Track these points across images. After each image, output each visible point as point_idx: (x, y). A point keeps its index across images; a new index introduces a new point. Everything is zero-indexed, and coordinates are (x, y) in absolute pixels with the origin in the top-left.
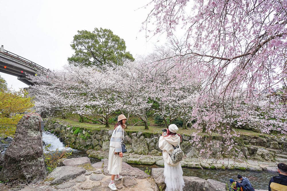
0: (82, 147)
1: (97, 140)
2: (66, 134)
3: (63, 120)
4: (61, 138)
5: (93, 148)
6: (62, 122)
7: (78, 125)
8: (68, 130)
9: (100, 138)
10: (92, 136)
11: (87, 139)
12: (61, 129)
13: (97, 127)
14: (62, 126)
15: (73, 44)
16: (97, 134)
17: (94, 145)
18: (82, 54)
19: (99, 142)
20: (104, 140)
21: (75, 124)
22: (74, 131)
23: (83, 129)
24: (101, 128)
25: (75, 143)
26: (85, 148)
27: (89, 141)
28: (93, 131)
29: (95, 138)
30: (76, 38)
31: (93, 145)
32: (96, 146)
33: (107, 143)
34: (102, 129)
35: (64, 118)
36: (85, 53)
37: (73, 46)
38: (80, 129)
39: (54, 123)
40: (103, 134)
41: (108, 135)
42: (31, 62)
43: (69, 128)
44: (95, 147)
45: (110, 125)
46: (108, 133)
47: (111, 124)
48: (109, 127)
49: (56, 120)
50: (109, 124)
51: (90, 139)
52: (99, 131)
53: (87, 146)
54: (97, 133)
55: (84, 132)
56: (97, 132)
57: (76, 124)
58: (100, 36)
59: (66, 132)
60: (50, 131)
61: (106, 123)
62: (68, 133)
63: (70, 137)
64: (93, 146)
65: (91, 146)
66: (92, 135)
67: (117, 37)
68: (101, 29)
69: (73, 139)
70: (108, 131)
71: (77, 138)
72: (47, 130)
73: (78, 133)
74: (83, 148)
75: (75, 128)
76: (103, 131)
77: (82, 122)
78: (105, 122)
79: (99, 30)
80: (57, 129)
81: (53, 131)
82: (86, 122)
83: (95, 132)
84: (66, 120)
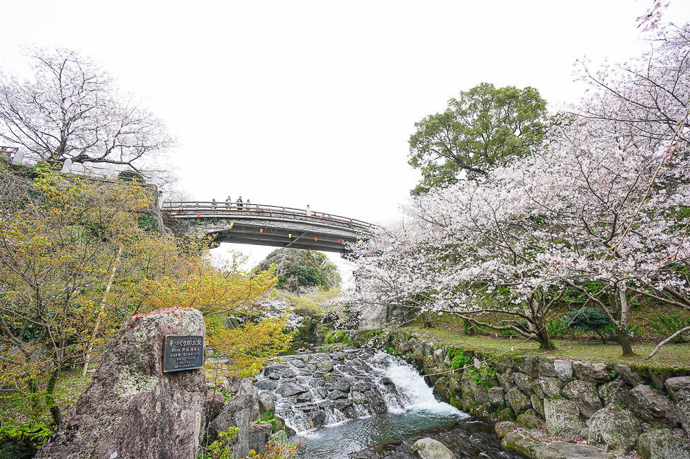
0: (482, 410)
1: (522, 391)
2: (437, 365)
3: (427, 331)
4: (428, 377)
5: (514, 417)
6: (424, 334)
7: (462, 341)
8: (437, 357)
9: (529, 385)
10: (502, 378)
11: (490, 386)
12: (424, 353)
13: (511, 348)
14: (424, 345)
15: (411, 157)
16: (517, 371)
17: (517, 409)
18: (438, 172)
19: (529, 398)
20: (546, 395)
21: (454, 341)
22: (451, 358)
23: (472, 353)
24: (526, 351)
25: (459, 392)
26: (490, 413)
27: (495, 392)
28: (501, 359)
29: (514, 384)
30: (414, 141)
31: (511, 407)
32: (523, 410)
33: (560, 406)
34: (529, 357)
35: (429, 325)
36: (442, 167)
37: (414, 163)
38: (466, 354)
39: (409, 339)
40: (538, 371)
41: (556, 377)
42: (349, 220)
43: (438, 352)
44: (519, 414)
45: (556, 343)
46: (552, 370)
47: (562, 338)
48: (553, 348)
49: (411, 332)
50: (553, 338)
51: (499, 385)
52: (518, 361)
53: (494, 408)
54: (515, 370)
55: (477, 363)
56: (516, 364)
57: (457, 341)
58: (464, 114)
59: (434, 361)
60: (404, 357)
61: (540, 335)
62: (440, 365)
63: (446, 376)
64: (513, 412)
65: (507, 410)
66: (500, 372)
67: (508, 89)
68: (462, 93)
69: (454, 382)
70: (552, 362)
71: (463, 381)
72: (399, 355)
73: (461, 366)
74: (485, 413)
75: (452, 352)
76: (536, 362)
77: (471, 335)
78: (534, 333)
79: (459, 99)
80: (418, 352)
81: (410, 358)
82: (481, 334)
83: (510, 366)
84: (433, 331)
